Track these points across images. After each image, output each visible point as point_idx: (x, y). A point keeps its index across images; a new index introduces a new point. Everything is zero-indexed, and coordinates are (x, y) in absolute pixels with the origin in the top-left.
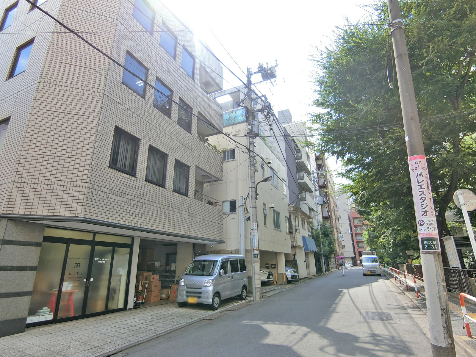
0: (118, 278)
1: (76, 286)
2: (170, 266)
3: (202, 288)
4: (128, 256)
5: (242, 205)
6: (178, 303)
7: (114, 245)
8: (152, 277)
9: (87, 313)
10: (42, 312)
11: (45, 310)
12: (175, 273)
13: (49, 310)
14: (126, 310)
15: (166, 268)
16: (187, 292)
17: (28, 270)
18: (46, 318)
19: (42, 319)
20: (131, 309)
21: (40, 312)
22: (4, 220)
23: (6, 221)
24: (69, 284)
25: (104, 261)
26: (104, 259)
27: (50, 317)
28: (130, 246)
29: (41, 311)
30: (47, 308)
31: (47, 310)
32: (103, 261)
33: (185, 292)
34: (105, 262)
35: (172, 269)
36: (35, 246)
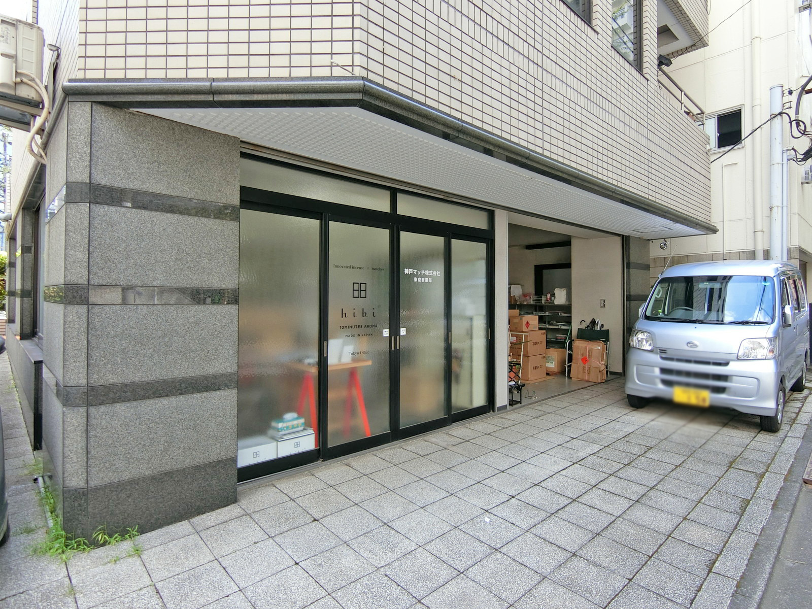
0: (467, 324)
1: (364, 352)
2: (549, 296)
3: (731, 363)
4: (482, 266)
5: (780, 114)
6: (629, 396)
7: (450, 232)
8: (524, 323)
9: (404, 424)
10: (282, 429)
11: (290, 424)
12: (571, 313)
13: (302, 421)
14: (494, 411)
15: (539, 300)
16: (664, 371)
17: (209, 300)
18: (297, 445)
19: (287, 449)
20: (504, 407)
21: (278, 430)
22: (78, 104)
23: (87, 107)
24: (344, 344)
25: (429, 277)
26: (427, 273)
27: (308, 443)
28: (486, 237)
29: (280, 425)
30: (295, 415)
31: (295, 422)
32: (425, 276)
33: (657, 371)
34: (430, 280)
35: (556, 303)
36: (216, 217)
